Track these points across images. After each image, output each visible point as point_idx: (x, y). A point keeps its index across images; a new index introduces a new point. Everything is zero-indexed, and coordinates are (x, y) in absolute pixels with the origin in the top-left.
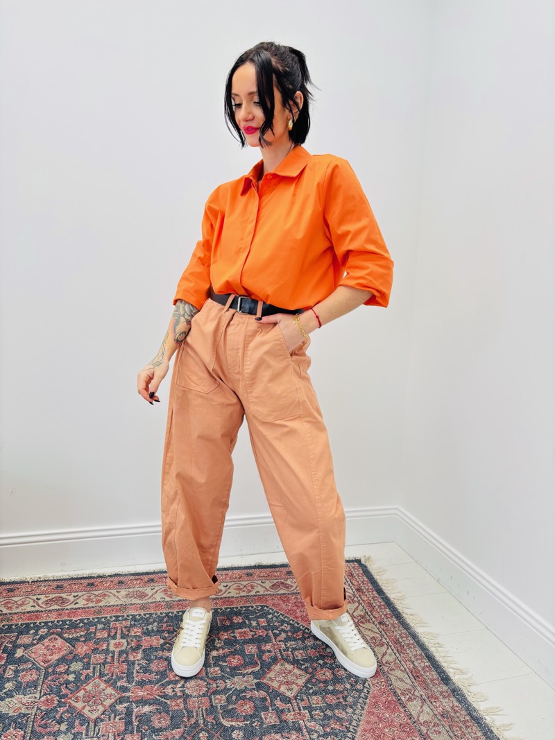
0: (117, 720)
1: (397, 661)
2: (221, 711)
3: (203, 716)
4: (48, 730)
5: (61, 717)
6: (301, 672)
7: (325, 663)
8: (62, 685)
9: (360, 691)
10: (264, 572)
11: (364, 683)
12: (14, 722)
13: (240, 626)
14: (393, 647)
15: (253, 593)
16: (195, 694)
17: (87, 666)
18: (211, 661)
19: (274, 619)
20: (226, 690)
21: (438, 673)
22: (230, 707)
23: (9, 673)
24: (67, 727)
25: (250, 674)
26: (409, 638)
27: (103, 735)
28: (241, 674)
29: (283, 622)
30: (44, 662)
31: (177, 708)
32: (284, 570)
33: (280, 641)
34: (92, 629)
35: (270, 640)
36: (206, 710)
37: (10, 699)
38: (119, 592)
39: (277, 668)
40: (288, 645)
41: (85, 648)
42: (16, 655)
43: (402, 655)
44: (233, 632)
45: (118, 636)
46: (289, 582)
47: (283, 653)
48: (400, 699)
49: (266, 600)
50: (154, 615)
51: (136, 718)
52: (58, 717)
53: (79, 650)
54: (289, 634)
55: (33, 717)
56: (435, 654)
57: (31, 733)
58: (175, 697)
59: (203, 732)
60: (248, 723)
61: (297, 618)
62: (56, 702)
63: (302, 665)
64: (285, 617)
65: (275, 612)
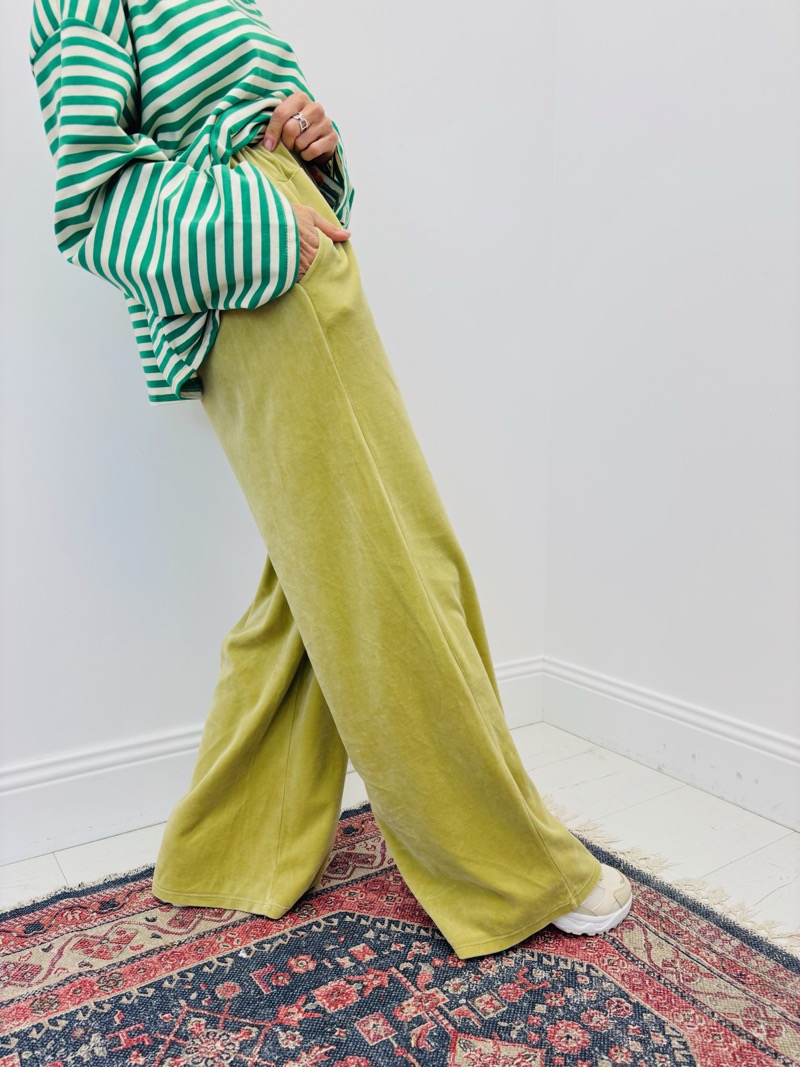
1: (682, 956)
6: (521, 1049)
7: (552, 1009)
9: (666, 1050)
11: (662, 1029)
13: (317, 978)
14: (651, 927)
19: (383, 937)
21: (768, 955)
26: (666, 899)
29: (407, 939)
33: (427, 987)
35: (406, 991)
39: (461, 1057)
40: (451, 990)
43: (680, 940)
44: (310, 1000)
46: (360, 849)
47: (451, 1013)
48: (754, 1040)
49: (340, 901)
50: (80, 1016)
56: (732, 918)
63: (508, 1030)
64: (403, 929)
65: (374, 922)
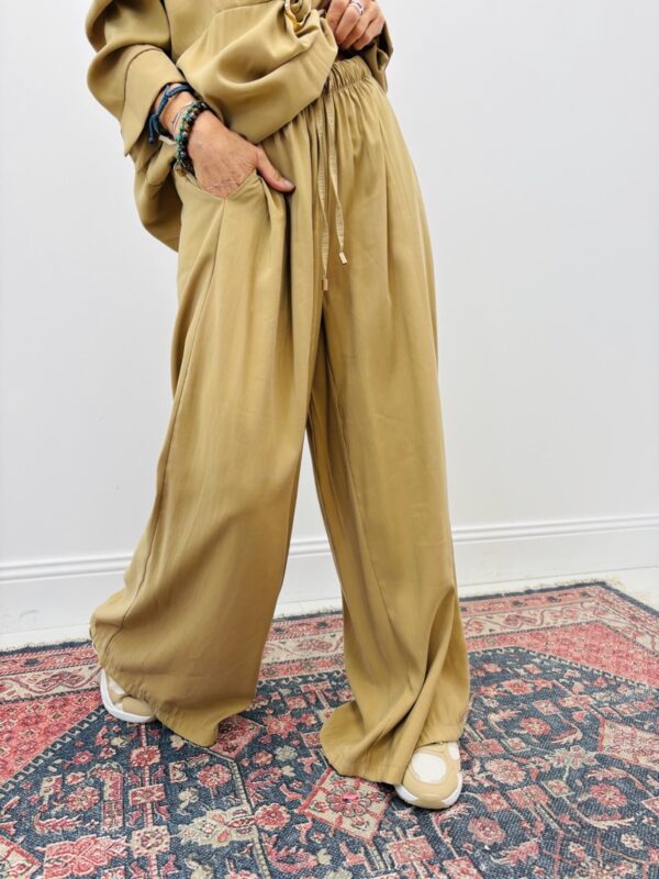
0: (410, 838)
2: (575, 806)
3: (551, 817)
4: (299, 865)
5: (309, 841)
6: (653, 735)
8: (279, 785)
10: (481, 605)
12: (229, 859)
13: (504, 676)
15: (486, 632)
16: (511, 782)
17: (302, 750)
18: (498, 729)
19: (545, 663)
20: (555, 773)
22: (582, 798)
23: (177, 775)
24: (329, 857)
25: (574, 744)
27: (404, 867)
28: (559, 746)
29: (562, 667)
30: (228, 750)
31: (498, 807)
32: (507, 600)
33: (580, 693)
34: (275, 696)
35: (565, 693)
36: (550, 807)
37: (200, 820)
38: (284, 643)
39: (607, 730)
40: (597, 698)
41: (282, 725)
42: (174, 745)
44: (502, 686)
45: (324, 703)
46: (525, 614)
47: (599, 709)
49: (513, 640)
51: (443, 831)
52: (303, 839)
53: (276, 728)
54: (586, 682)
55: (258, 846)
57: (271, 874)
58: (481, 789)
59: (572, 843)
60: (633, 819)
61: (578, 659)
62: (285, 815)
63: (642, 724)
64: (560, 660)
65: (539, 654)
